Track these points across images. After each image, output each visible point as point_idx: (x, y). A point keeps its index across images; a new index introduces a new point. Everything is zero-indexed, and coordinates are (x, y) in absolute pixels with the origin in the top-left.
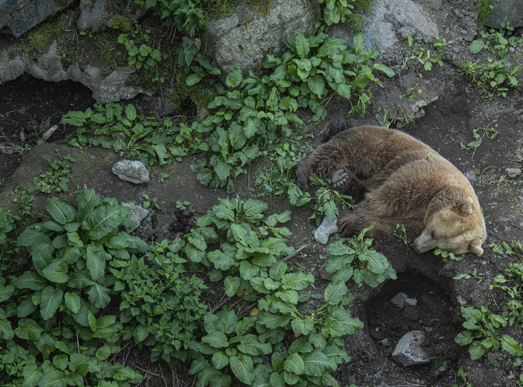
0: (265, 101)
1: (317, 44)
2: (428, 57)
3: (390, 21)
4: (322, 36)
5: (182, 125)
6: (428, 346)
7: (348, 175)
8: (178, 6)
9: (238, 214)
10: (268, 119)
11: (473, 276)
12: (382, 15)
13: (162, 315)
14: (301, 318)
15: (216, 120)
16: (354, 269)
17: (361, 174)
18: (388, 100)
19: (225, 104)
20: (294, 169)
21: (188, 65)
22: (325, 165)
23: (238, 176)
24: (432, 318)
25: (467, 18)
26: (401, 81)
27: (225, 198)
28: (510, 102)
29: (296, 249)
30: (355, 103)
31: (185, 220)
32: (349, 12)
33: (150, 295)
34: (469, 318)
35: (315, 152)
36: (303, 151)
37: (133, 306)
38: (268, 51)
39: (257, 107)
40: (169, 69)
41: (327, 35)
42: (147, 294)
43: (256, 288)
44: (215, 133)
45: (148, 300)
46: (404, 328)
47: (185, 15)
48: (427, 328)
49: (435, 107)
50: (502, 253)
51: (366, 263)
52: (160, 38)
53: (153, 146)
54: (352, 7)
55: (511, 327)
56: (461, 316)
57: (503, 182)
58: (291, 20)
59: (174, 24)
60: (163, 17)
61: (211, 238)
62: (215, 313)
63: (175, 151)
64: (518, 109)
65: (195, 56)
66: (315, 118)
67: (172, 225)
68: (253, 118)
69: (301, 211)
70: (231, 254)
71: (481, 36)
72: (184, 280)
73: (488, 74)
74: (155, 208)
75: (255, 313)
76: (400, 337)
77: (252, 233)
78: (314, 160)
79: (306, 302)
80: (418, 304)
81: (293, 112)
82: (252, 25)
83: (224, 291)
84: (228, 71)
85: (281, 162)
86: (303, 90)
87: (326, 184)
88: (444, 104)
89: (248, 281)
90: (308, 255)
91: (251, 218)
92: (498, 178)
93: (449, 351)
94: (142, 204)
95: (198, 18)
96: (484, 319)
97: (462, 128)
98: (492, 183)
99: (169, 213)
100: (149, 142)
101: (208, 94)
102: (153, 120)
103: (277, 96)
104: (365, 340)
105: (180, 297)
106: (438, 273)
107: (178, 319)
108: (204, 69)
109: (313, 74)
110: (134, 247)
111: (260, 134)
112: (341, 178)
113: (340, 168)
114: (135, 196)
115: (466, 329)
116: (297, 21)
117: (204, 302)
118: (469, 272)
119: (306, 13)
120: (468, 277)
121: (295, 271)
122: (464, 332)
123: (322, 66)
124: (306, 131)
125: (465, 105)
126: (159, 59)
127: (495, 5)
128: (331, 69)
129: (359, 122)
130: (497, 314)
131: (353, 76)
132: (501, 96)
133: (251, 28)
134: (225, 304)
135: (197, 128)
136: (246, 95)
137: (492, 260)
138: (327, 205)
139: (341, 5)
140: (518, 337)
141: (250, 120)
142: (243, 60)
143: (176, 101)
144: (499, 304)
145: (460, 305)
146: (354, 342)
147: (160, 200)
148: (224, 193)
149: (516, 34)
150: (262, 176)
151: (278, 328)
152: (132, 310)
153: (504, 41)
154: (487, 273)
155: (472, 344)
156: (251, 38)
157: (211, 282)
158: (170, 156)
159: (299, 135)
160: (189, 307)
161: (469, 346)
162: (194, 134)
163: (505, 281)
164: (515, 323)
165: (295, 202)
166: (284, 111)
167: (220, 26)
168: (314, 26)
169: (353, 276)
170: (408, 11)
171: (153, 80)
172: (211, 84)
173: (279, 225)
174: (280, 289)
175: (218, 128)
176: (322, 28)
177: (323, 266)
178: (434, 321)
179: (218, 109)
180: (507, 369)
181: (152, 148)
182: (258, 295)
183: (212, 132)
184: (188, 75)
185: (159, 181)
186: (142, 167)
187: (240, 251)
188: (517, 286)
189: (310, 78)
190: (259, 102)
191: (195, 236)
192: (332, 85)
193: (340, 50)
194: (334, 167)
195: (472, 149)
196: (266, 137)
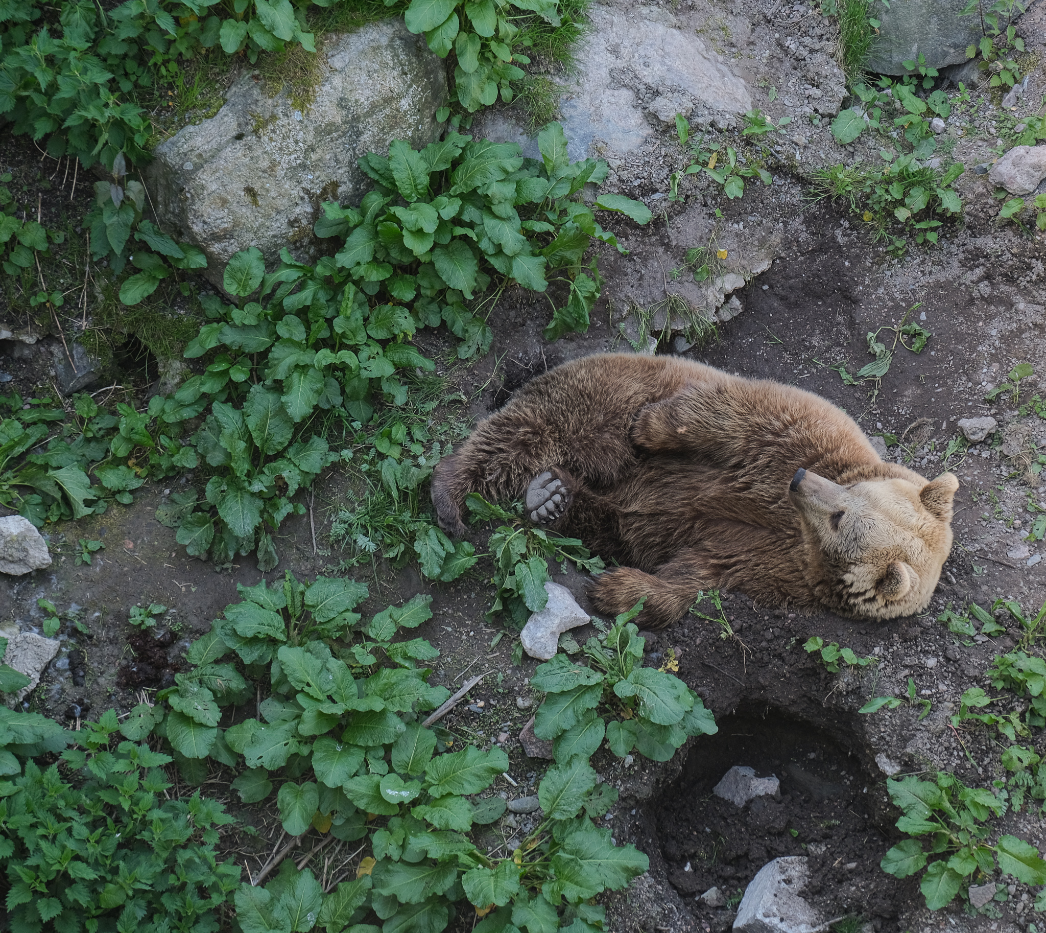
0: (329, 321)
1: (446, 162)
2: (733, 164)
3: (624, 86)
4: (457, 140)
5: (122, 408)
6: (819, 892)
7: (564, 483)
8: (74, 104)
9: (293, 621)
10: (344, 368)
11: (907, 699)
12: (604, 72)
13: (122, 907)
14: (485, 865)
15: (210, 386)
16: (607, 724)
17: (598, 480)
18: (645, 283)
19: (227, 340)
20: (425, 485)
21: (118, 251)
22: (503, 466)
23: (284, 523)
24: (821, 819)
25: (819, 58)
26: (672, 232)
27: (255, 583)
28: (950, 253)
29: (453, 691)
30: (561, 302)
31: (158, 653)
32: (519, 74)
33: (84, 860)
34: (910, 807)
35: (474, 436)
36: (443, 438)
37: (42, 895)
38: (322, 194)
39: (311, 341)
40: (72, 270)
41: (470, 137)
42: (77, 858)
43: (361, 805)
44: (210, 418)
45: (80, 874)
46: (755, 853)
47: (94, 126)
48: (812, 848)
49: (766, 287)
50: (973, 632)
51: (635, 702)
52: (39, 190)
53: (51, 473)
54: (526, 60)
55: (1019, 815)
56: (889, 804)
57: (956, 455)
58: (373, 109)
59: (70, 151)
60: (38, 136)
61: (229, 692)
62: (263, 884)
63: (112, 479)
64: (971, 269)
65: (134, 228)
66: (464, 352)
67: (124, 672)
68: (301, 368)
69: (458, 591)
70: (286, 726)
71: (858, 98)
72: (173, 808)
73: (887, 191)
74: (75, 632)
75: (366, 869)
76: (748, 880)
77: (335, 665)
78: (471, 458)
79: (496, 823)
80: (783, 789)
81: (406, 342)
82: (274, 131)
83: (280, 826)
84: (224, 257)
85: (389, 471)
86: (424, 283)
87: (511, 515)
88: (787, 278)
89: (339, 790)
90: (487, 701)
91: (328, 626)
92: (943, 447)
93: (874, 896)
94: (40, 626)
95: (131, 129)
96: (947, 805)
97: (839, 332)
98: (930, 461)
99: (113, 641)
100: (39, 462)
101: (181, 321)
102: (46, 406)
103: (361, 305)
104: (659, 899)
105: (165, 855)
106: (820, 704)
107: (167, 913)
108: (164, 258)
109: (446, 239)
110: (29, 739)
111: (327, 407)
112: (548, 494)
113: (541, 471)
114: (19, 607)
115: (906, 836)
116: (388, 111)
117: (232, 860)
118: (897, 691)
119: (410, 86)
120: (896, 703)
121: (459, 748)
122: (902, 843)
123: (466, 218)
124: (445, 386)
125: (839, 273)
126: (42, 246)
127: (885, 17)
128: (489, 223)
129: (580, 347)
130: (977, 786)
131: (548, 233)
132: (926, 242)
133: (271, 139)
134: (286, 856)
135: (163, 411)
136: (280, 313)
137: (950, 653)
138: (521, 570)
139: (495, 57)
140: (1037, 838)
141: (295, 375)
142: (262, 225)
143: (101, 350)
144: (980, 761)
145: (883, 776)
146: (629, 909)
147: (86, 610)
148: (253, 572)
149: (946, 84)
150: (345, 515)
151: (429, 900)
152: (41, 904)
153: (915, 105)
154: (942, 687)
155: (925, 869)
156: (273, 165)
157: (245, 805)
158: (98, 493)
159: (428, 398)
160: (193, 878)
161: (918, 877)
162: (157, 428)
163: (986, 701)
164: (1026, 803)
165: (437, 571)
166: (384, 343)
167: (191, 143)
168: (434, 117)
169: (605, 740)
170: (668, 54)
171: (33, 303)
172: (186, 294)
173: (404, 634)
174: (423, 799)
175: (216, 406)
176: (456, 121)
177: (528, 725)
178: (829, 827)
179: (210, 356)
180: (1022, 920)
181: (49, 478)
182: (371, 823)
183: (202, 417)
184: (122, 279)
185: (78, 561)
186: (29, 530)
187: (309, 715)
188: (1019, 710)
189: (438, 251)
190: (314, 327)
191: (186, 691)
192: (497, 263)
193: (505, 171)
194: (527, 470)
195: (871, 383)
196: (344, 414)
